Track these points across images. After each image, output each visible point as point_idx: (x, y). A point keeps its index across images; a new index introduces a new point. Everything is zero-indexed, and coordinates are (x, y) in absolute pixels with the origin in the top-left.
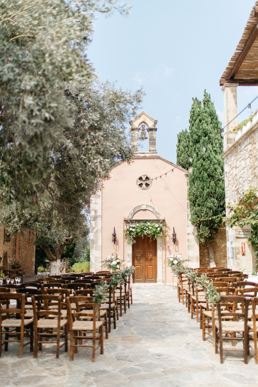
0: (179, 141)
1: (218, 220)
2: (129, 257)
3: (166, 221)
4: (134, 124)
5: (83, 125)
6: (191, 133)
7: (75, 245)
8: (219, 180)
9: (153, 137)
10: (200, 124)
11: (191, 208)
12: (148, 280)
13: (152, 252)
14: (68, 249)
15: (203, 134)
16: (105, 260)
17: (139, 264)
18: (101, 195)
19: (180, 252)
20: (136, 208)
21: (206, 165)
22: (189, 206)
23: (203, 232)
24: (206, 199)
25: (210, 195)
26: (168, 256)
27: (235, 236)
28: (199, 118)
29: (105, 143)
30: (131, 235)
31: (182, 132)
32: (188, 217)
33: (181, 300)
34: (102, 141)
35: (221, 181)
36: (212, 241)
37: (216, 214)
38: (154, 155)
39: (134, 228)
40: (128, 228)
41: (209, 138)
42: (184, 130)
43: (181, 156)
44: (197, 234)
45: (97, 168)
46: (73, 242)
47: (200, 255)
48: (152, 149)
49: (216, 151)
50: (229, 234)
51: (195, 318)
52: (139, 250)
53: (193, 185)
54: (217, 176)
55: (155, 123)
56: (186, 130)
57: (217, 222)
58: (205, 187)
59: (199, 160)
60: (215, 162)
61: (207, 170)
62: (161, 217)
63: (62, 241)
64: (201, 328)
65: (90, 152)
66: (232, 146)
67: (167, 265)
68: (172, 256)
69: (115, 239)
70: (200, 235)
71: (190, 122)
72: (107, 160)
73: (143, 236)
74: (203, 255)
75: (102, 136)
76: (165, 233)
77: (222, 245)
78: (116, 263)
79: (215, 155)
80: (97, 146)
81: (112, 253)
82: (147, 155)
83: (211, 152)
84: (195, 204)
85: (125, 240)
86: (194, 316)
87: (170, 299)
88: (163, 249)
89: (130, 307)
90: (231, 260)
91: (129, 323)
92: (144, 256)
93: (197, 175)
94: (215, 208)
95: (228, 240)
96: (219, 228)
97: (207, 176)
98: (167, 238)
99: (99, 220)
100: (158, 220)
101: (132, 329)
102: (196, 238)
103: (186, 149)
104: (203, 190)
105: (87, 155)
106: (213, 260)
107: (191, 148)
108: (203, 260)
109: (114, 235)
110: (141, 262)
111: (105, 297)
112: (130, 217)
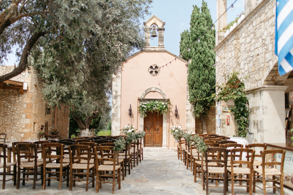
0: (182, 39)
1: (210, 100)
2: (141, 127)
3: (170, 100)
4: (147, 24)
5: (108, 18)
6: (191, 33)
7: (100, 118)
8: (212, 69)
9: (161, 35)
10: (198, 25)
11: (189, 90)
12: (156, 145)
13: (159, 124)
14: (94, 121)
15: (200, 33)
16: (123, 128)
17: (149, 133)
18: (120, 76)
19: (180, 124)
20: (147, 90)
21: (202, 57)
22: (188, 89)
23: (198, 109)
24: (202, 84)
25: (204, 81)
26: (171, 126)
27: (222, 110)
28: (198, 21)
29: (124, 33)
30: (143, 110)
31: (184, 31)
32: (187, 97)
33: (180, 158)
34: (122, 31)
35: (213, 70)
36: (205, 116)
37: (209, 95)
38: (162, 49)
39: (146, 105)
40: (141, 105)
41: (205, 37)
42: (186, 31)
43: (183, 51)
44: (194, 110)
45: (118, 51)
46: (99, 117)
47: (196, 127)
48: (161, 44)
49: (210, 47)
50: (218, 109)
51: (189, 169)
52: (149, 123)
53: (192, 73)
54: (210, 66)
55: (163, 24)
56: (187, 30)
57: (209, 102)
58: (201, 75)
59: (196, 54)
60: (209, 56)
61: (202, 62)
62: (166, 97)
63: (90, 114)
64: (194, 175)
65: (113, 39)
66: (222, 42)
67: (170, 133)
68: (174, 127)
69: (131, 113)
70: (196, 112)
71: (191, 24)
72: (125, 45)
73: (152, 111)
74: (198, 127)
75: (122, 27)
76: (169, 109)
77: (213, 120)
78: (131, 131)
79: (209, 50)
80: (118, 35)
81: (128, 124)
82: (157, 49)
83: (206, 47)
84: (193, 88)
85: (138, 114)
86: (189, 168)
87: (172, 157)
88: (167, 122)
89: (141, 161)
90: (219, 129)
91: (140, 171)
92: (153, 126)
93: (195, 65)
94: (208, 91)
95: (217, 114)
96: (211, 107)
97: (203, 66)
98: (171, 114)
99: (119, 98)
100: (164, 99)
101: (142, 175)
102: (193, 113)
103: (187, 45)
104: (199, 77)
105: (111, 41)
106: (206, 131)
107: (191, 44)
108: (198, 131)
109: (130, 110)
110: (150, 131)
111: (122, 146)
112: (143, 97)
